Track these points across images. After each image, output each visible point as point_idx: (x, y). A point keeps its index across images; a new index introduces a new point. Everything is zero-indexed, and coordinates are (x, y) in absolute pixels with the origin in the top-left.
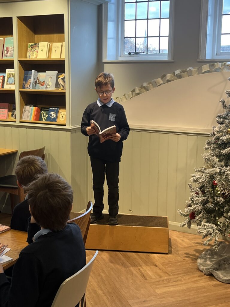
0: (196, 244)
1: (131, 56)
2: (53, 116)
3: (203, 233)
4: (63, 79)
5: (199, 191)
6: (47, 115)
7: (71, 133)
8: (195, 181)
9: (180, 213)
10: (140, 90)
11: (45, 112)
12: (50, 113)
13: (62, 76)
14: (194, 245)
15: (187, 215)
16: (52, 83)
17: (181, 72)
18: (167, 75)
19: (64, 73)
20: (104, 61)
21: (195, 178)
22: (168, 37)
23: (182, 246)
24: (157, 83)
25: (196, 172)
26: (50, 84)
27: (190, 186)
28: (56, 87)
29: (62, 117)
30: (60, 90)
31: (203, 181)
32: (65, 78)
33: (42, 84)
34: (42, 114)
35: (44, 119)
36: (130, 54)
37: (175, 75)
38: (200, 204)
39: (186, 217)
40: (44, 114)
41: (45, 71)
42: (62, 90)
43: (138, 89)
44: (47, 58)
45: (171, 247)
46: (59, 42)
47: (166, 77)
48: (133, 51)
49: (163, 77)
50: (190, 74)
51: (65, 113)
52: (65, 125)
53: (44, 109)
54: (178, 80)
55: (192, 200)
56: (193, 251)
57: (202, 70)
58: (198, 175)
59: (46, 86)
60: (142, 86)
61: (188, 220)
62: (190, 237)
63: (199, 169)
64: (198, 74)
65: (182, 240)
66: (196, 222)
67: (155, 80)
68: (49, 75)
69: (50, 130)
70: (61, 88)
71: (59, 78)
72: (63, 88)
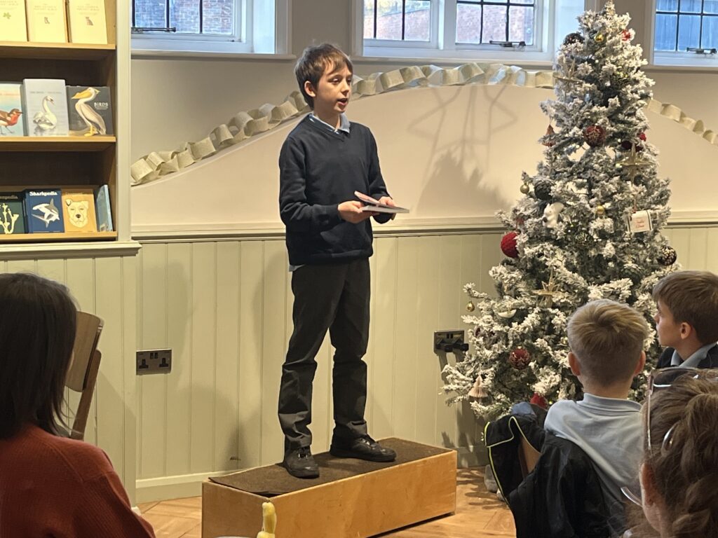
2: (50, 216)
4: (94, 105)
6: (16, 216)
10: (232, 132)
11: (5, 207)
12: (35, 208)
13: (85, 93)
16: (56, 116)
26: (52, 118)
28: (70, 129)
29: (78, 216)
30: (88, 136)
33: (9, 119)
35: (9, 228)
40: (5, 213)
42: (95, 135)
43: (227, 130)
52: (115, 239)
59: (35, 126)
68: (42, 93)
69: (65, 258)
70: (90, 130)
71: (77, 100)
72: (96, 129)
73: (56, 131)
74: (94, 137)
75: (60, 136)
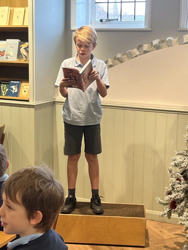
0: (177, 236)
1: (103, 24)
2: (15, 90)
3: (186, 225)
4: (26, 49)
5: (181, 177)
6: (8, 89)
7: (35, 110)
8: (176, 165)
9: (159, 201)
10: (113, 62)
11: (5, 86)
12: (11, 87)
13: (25, 45)
14: (174, 236)
15: (167, 204)
16: (13, 53)
17: (159, 43)
18: (144, 45)
19: (28, 42)
20: (72, 28)
21: (176, 162)
22: (145, 3)
23: (161, 238)
24: (132, 54)
25: (177, 155)
26: (11, 54)
27: (170, 171)
28: (17, 58)
29: (25, 91)
30: (22, 61)
31: (186, 166)
32: (28, 47)
33: (2, 54)
34: (2, 88)
35: (4, 94)
36: (101, 21)
37: (153, 45)
38: (181, 192)
39: (165, 206)
40: (4, 88)
41: (5, 40)
42: (25, 60)
43: (111, 60)
44: (8, 25)
45: (148, 239)
46: (22, 6)
47: (143, 48)
48: (105, 18)
49: (140, 47)
50: (170, 44)
51: (28, 87)
52: (28, 101)
53: (4, 82)
54: (156, 51)
55: (172, 187)
56: (173, 244)
57: (183, 40)
58: (179, 159)
60: (116, 57)
61: (168, 210)
62: (169, 227)
63: (180, 152)
64: (179, 44)
65: (161, 231)
66: (177, 211)
67: (130, 51)
68: (10, 44)
69: (11, 106)
70: (23, 59)
71: (22, 47)
72: (25, 58)
73: (12, 58)
74: (25, 61)
75: (13, 61)
